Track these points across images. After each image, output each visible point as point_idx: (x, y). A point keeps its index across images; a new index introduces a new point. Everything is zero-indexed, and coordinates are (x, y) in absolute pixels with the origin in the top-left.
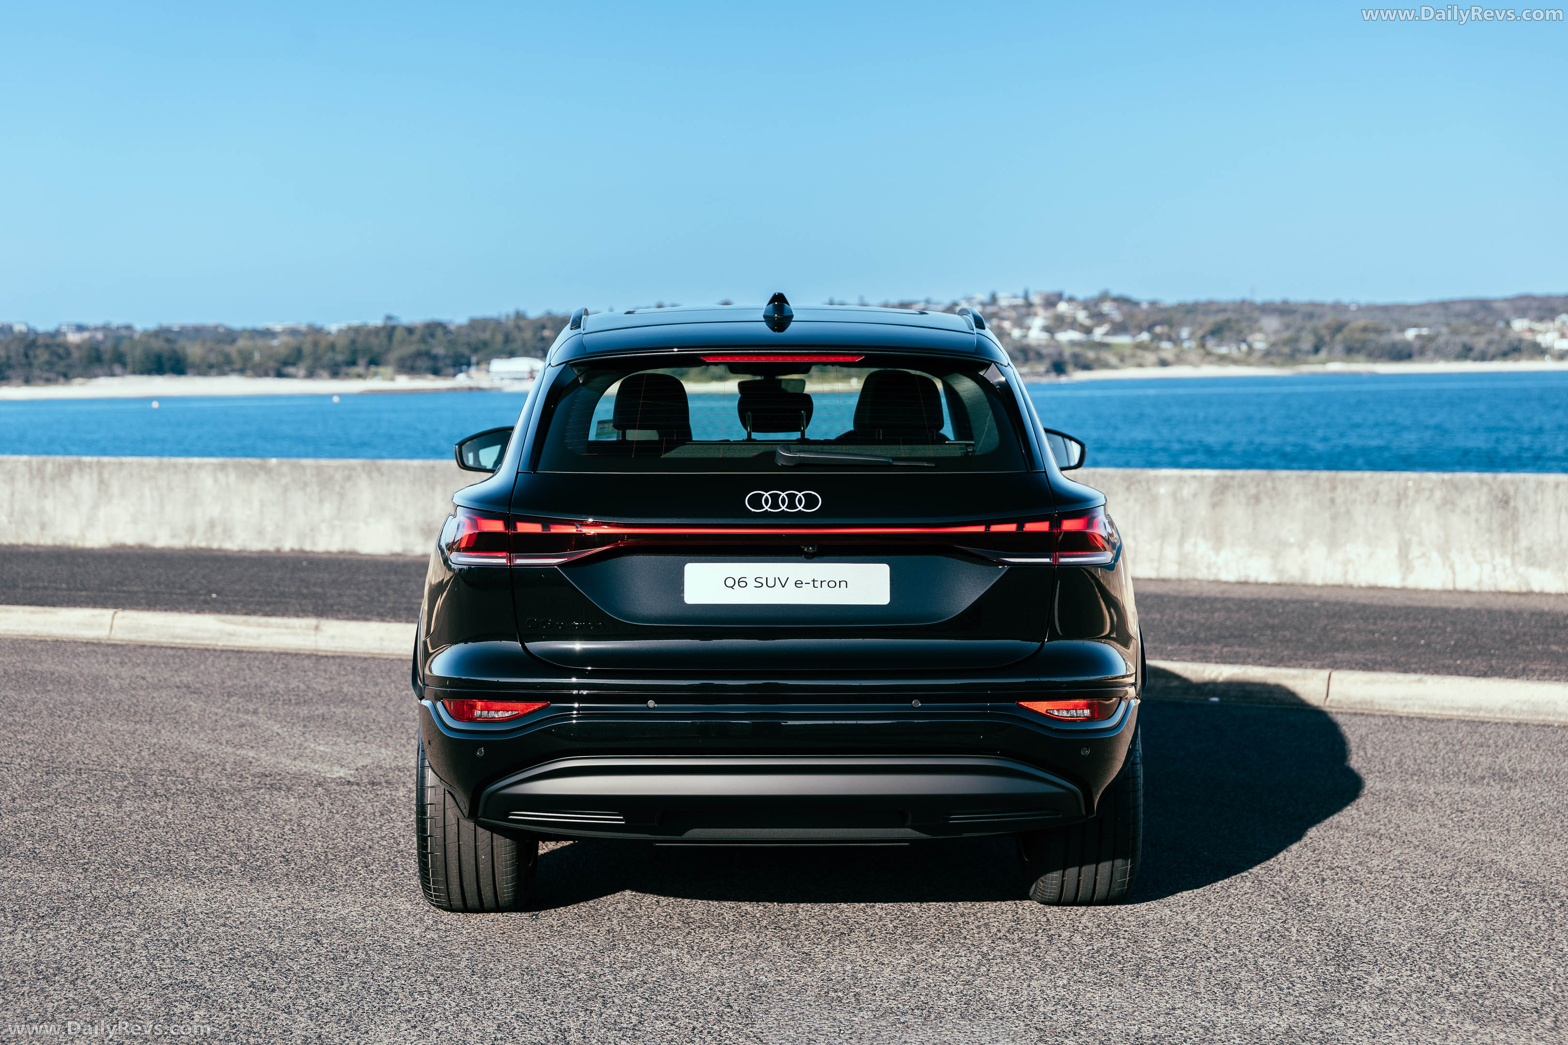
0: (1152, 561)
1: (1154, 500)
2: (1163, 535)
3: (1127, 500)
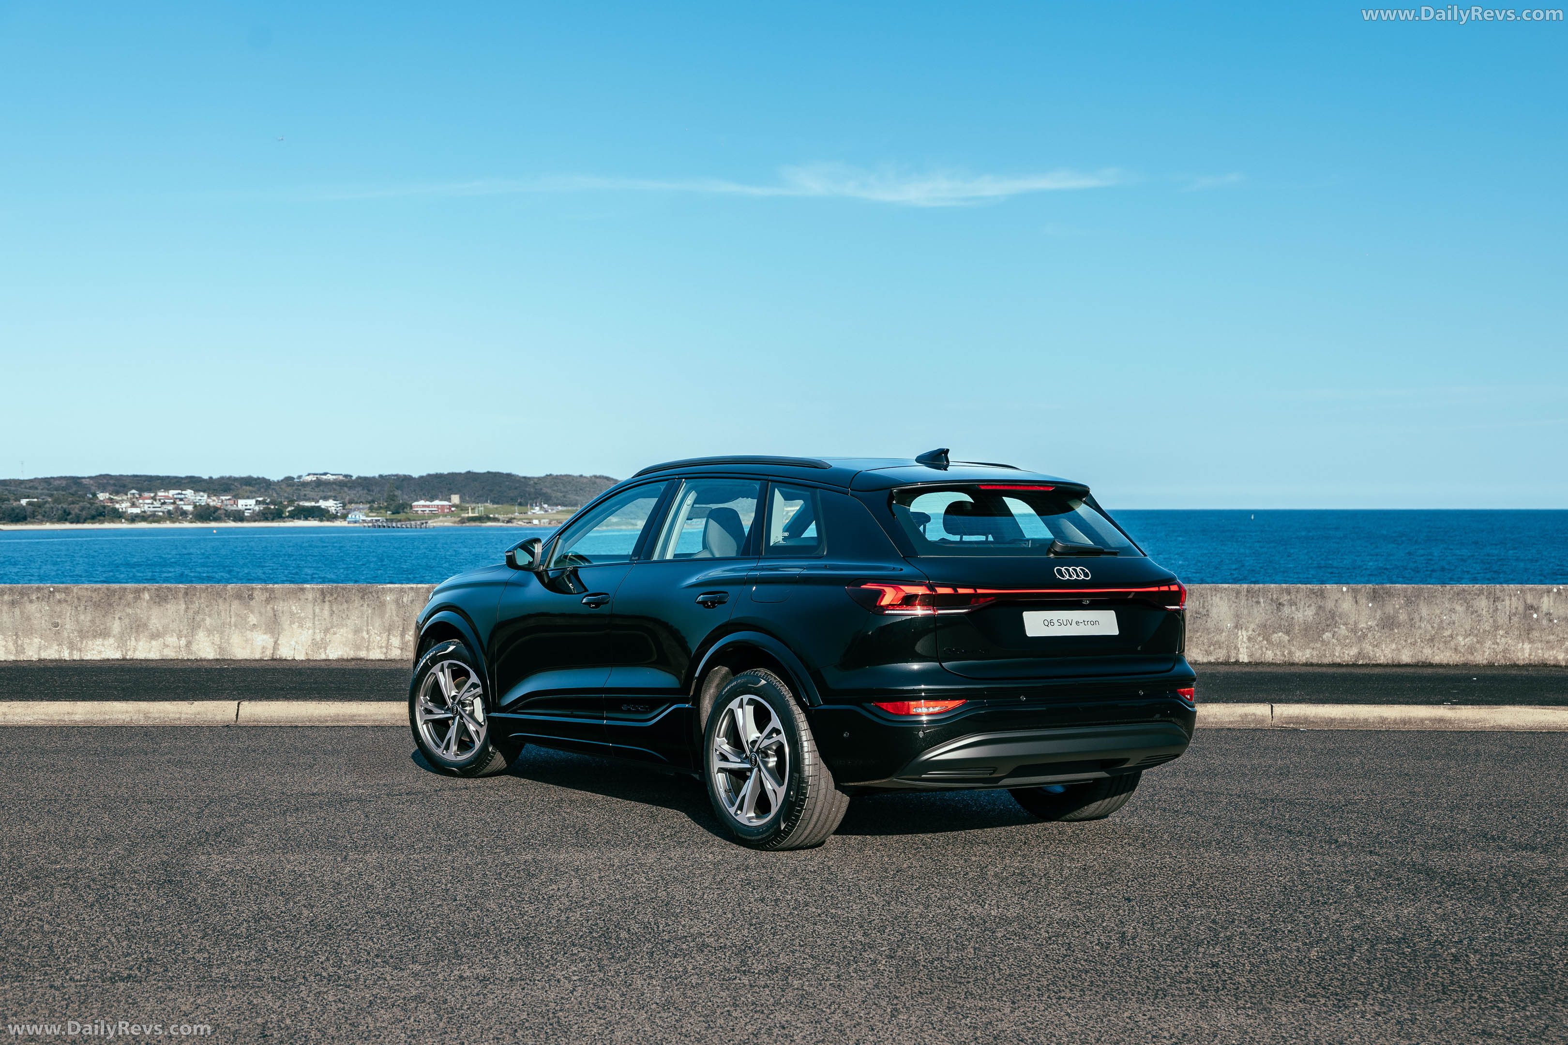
0: (381, 647)
1: (383, 604)
2: (389, 630)
3: (362, 606)
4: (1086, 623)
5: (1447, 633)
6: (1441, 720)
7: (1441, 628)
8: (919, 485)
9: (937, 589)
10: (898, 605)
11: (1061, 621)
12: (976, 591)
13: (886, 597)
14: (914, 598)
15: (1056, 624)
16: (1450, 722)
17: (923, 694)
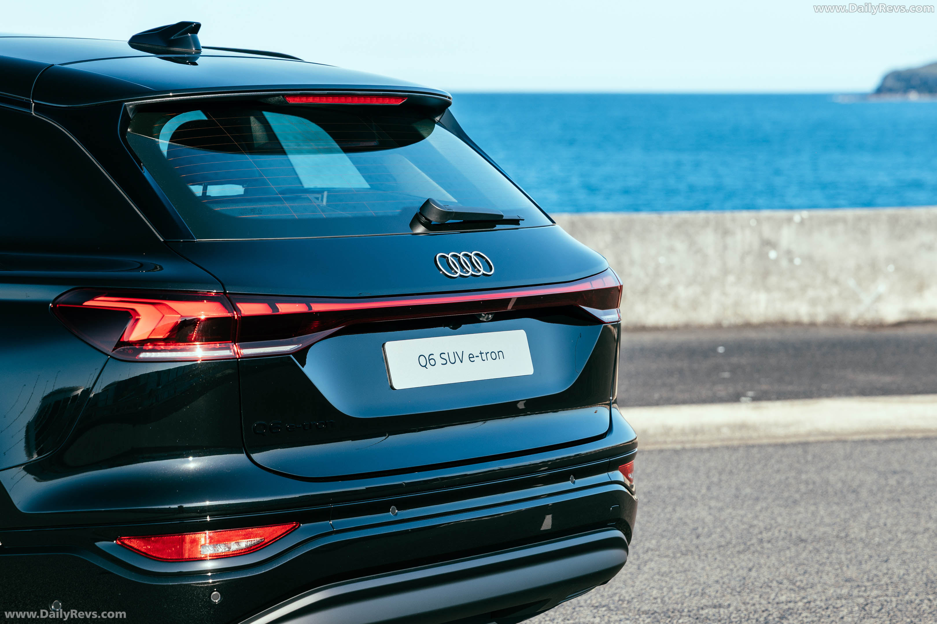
4: (484, 356)
5: (665, 281)
6: (743, 426)
7: (657, 274)
8: (171, 98)
9: (239, 306)
10: (167, 341)
11: (445, 356)
12: (310, 308)
13: (140, 324)
14: (192, 327)
15: (439, 361)
16: (754, 428)
17: (208, 519)
